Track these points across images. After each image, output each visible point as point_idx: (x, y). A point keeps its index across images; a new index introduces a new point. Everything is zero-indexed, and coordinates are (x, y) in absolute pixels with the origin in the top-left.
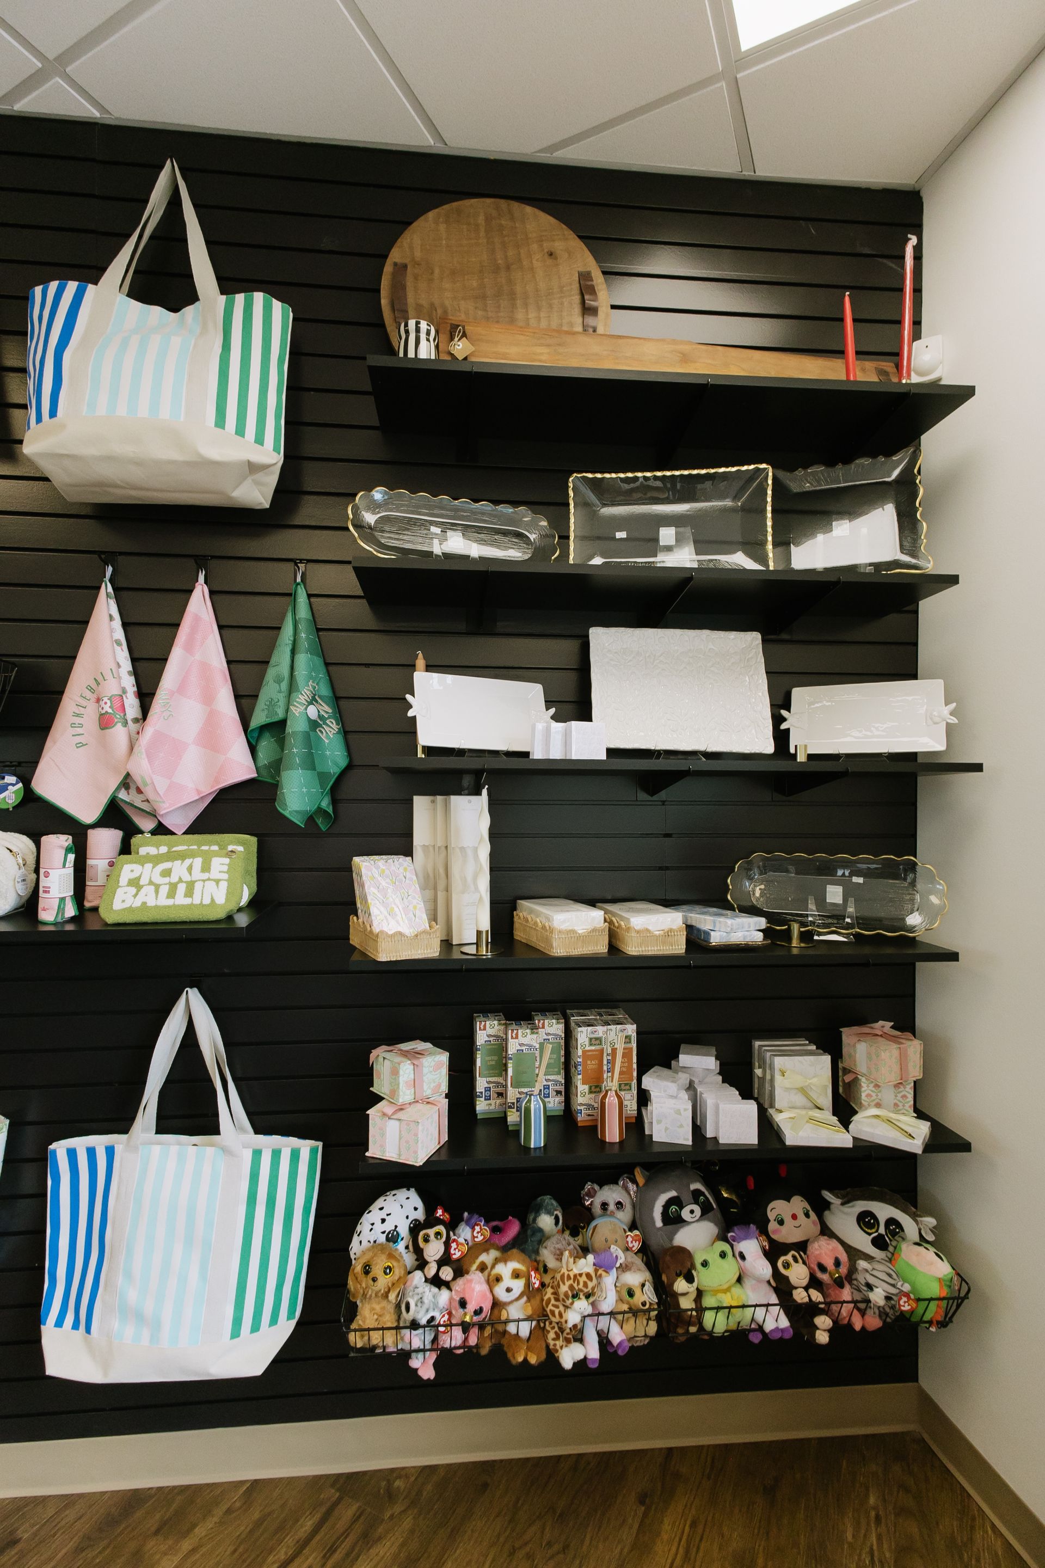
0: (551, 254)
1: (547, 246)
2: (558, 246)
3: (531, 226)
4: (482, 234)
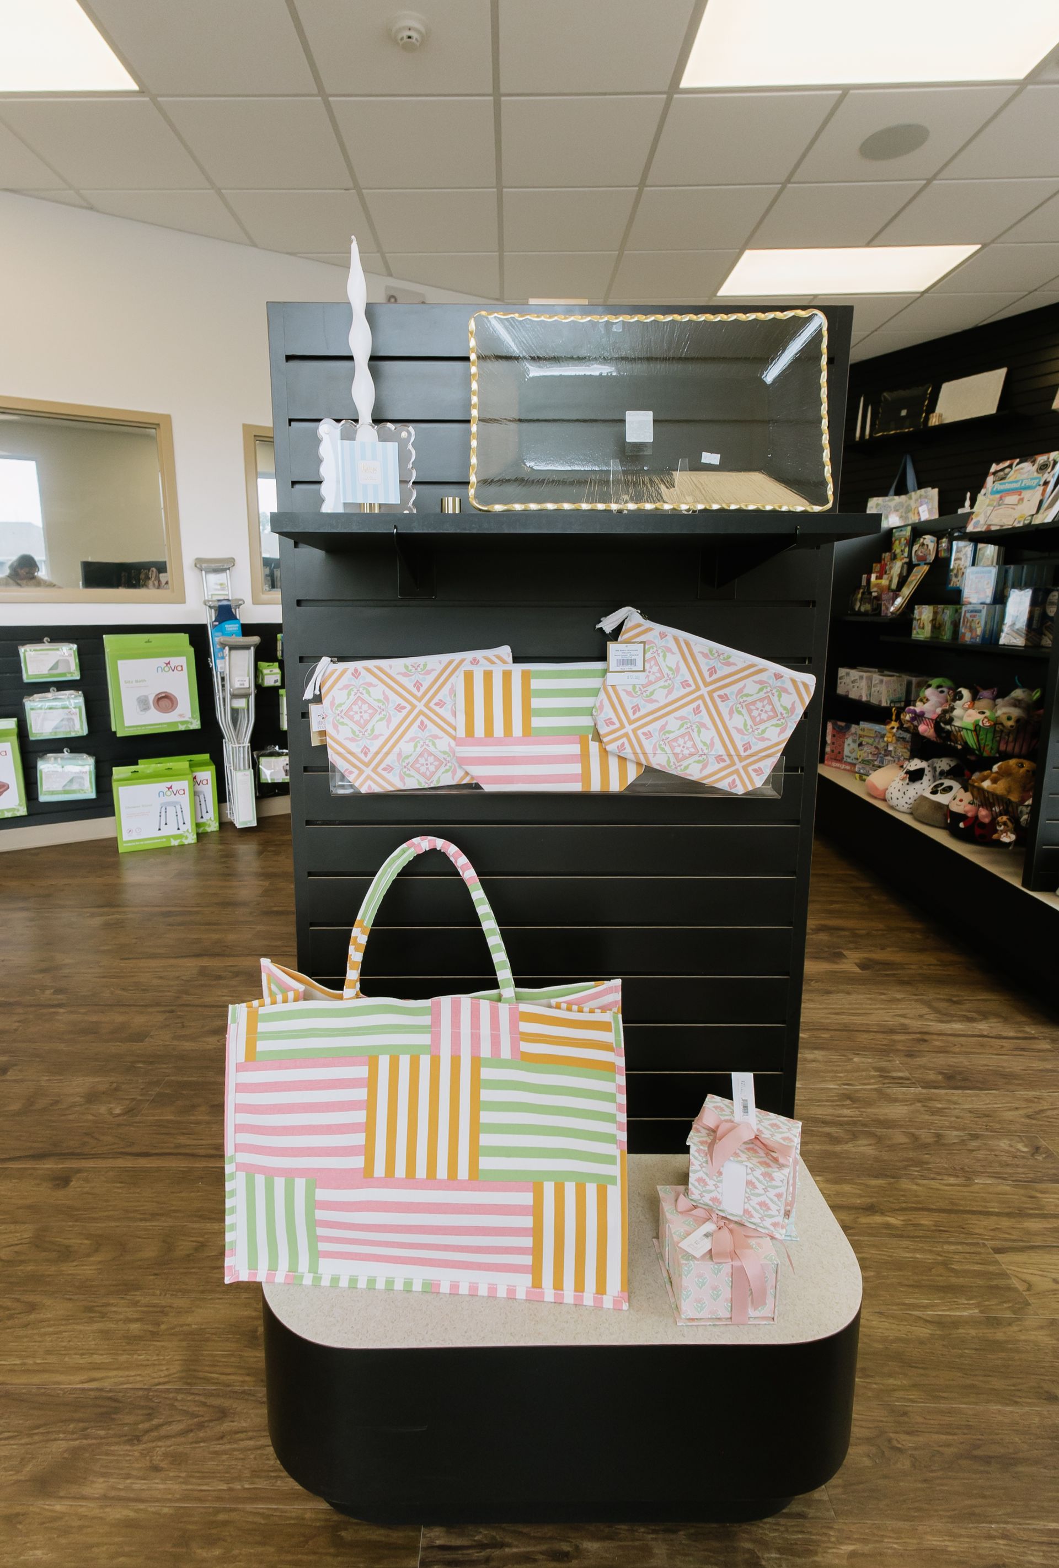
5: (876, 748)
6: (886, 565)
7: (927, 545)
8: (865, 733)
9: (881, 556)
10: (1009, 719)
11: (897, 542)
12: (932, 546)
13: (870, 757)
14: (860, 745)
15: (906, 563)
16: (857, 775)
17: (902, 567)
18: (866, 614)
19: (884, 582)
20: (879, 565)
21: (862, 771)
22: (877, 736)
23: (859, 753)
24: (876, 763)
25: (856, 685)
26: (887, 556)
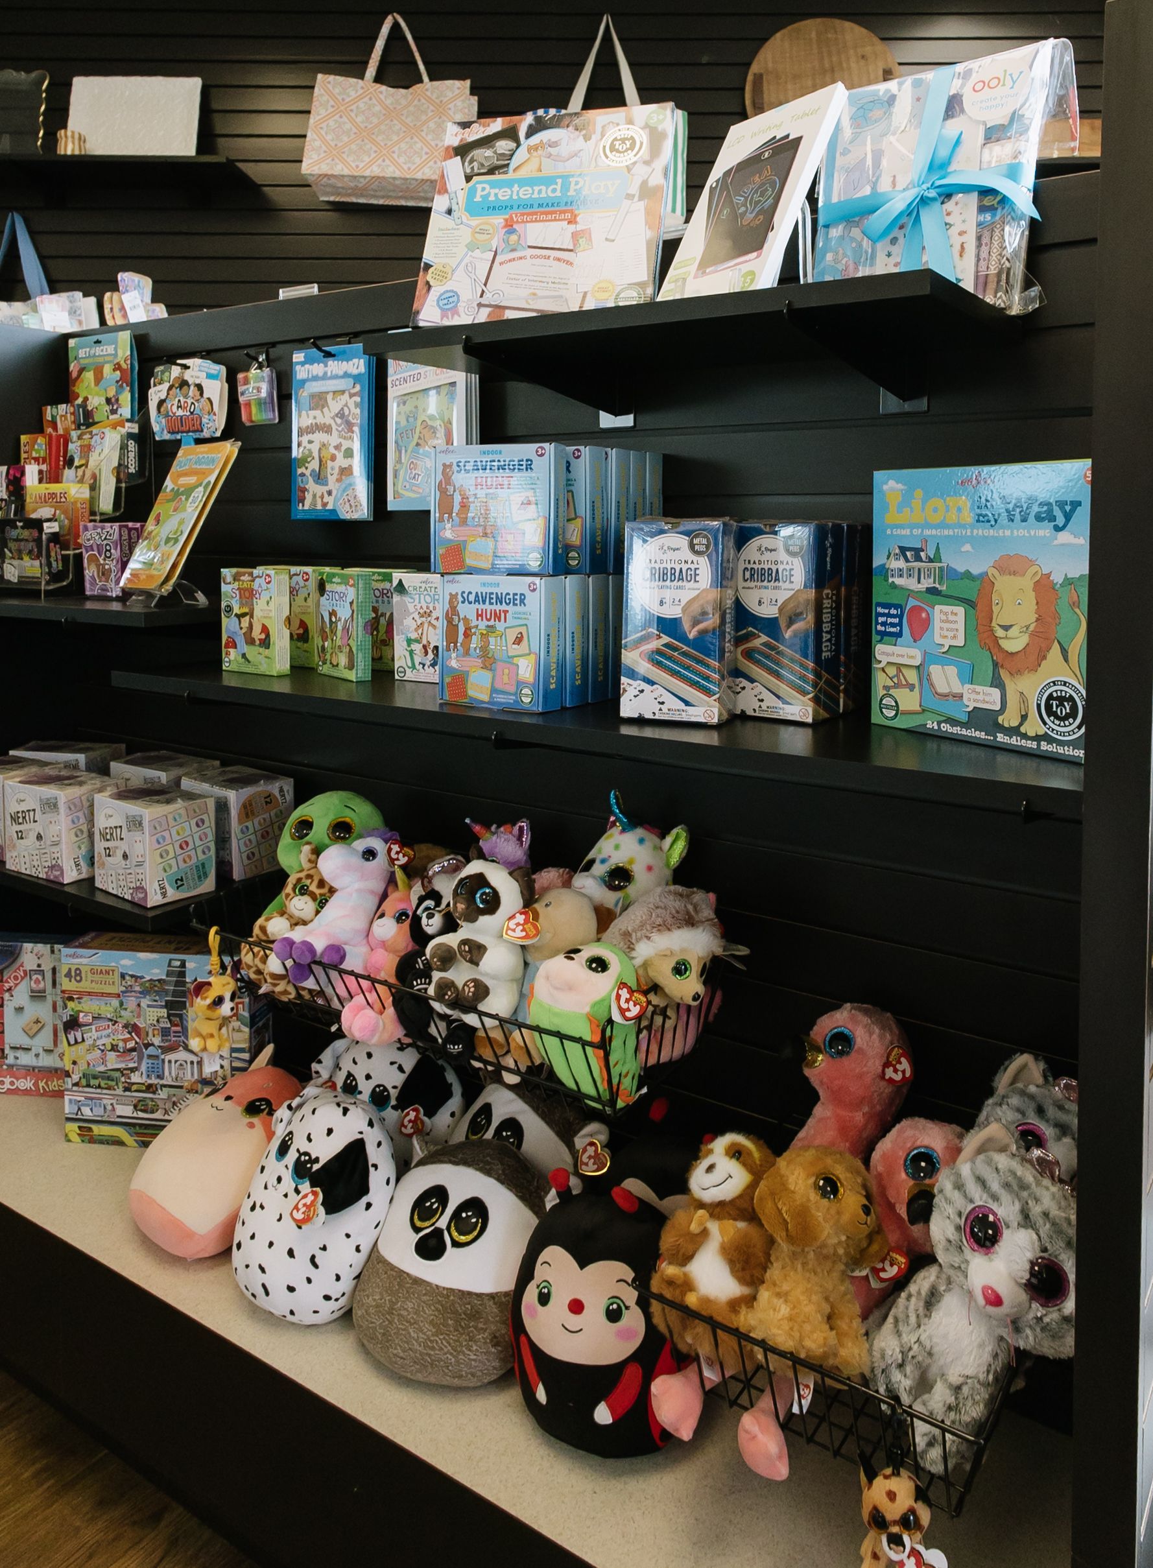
0: (863, 57)
1: (860, 51)
2: (868, 50)
3: (848, 37)
4: (815, 46)
5: (133, 1028)
6: (67, 440)
7: (199, 387)
8: (85, 985)
9: (40, 416)
10: (680, 969)
11: (89, 376)
12: (216, 390)
13: (113, 1061)
14: (72, 1024)
15: (130, 436)
16: (72, 1128)
17: (123, 447)
18: (26, 590)
19: (73, 488)
20: (41, 440)
21: (87, 1112)
22: (129, 990)
23: (70, 1053)
24: (135, 1078)
25: (31, 829)
26: (60, 414)
